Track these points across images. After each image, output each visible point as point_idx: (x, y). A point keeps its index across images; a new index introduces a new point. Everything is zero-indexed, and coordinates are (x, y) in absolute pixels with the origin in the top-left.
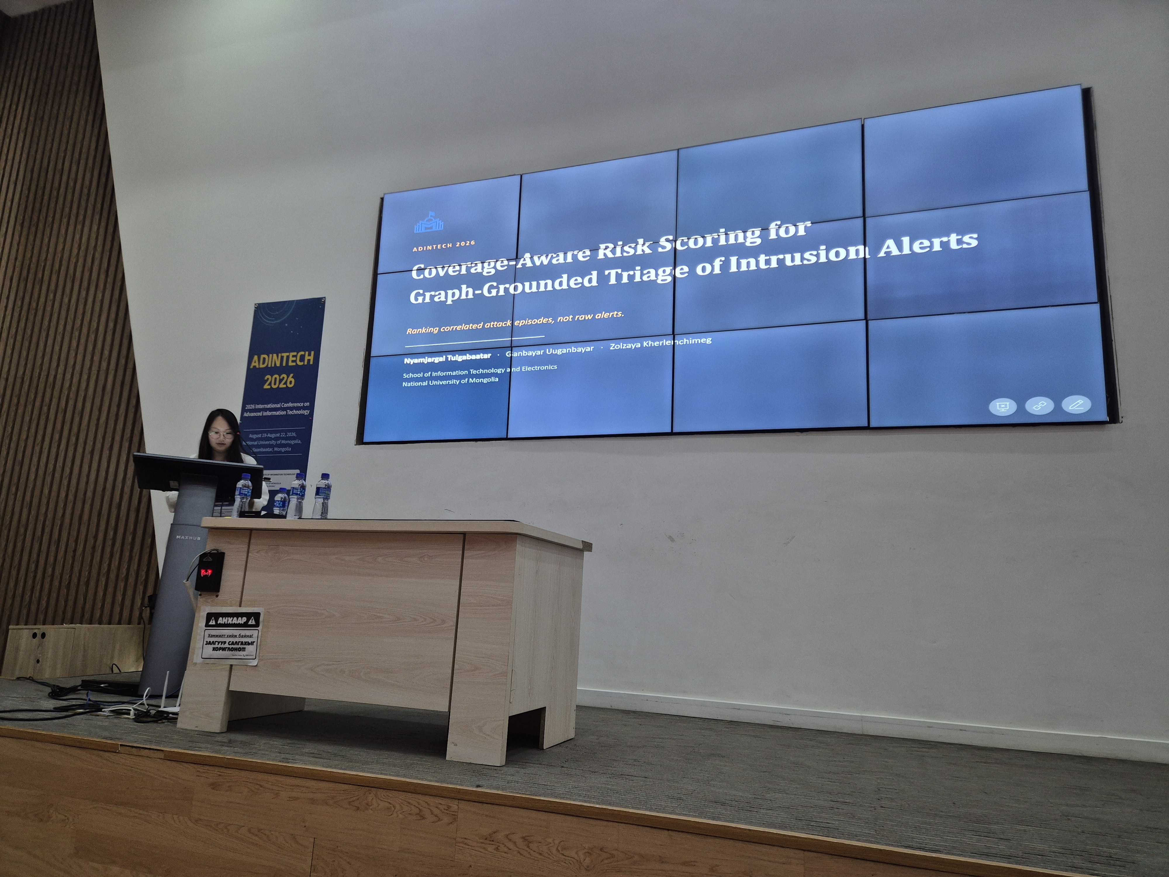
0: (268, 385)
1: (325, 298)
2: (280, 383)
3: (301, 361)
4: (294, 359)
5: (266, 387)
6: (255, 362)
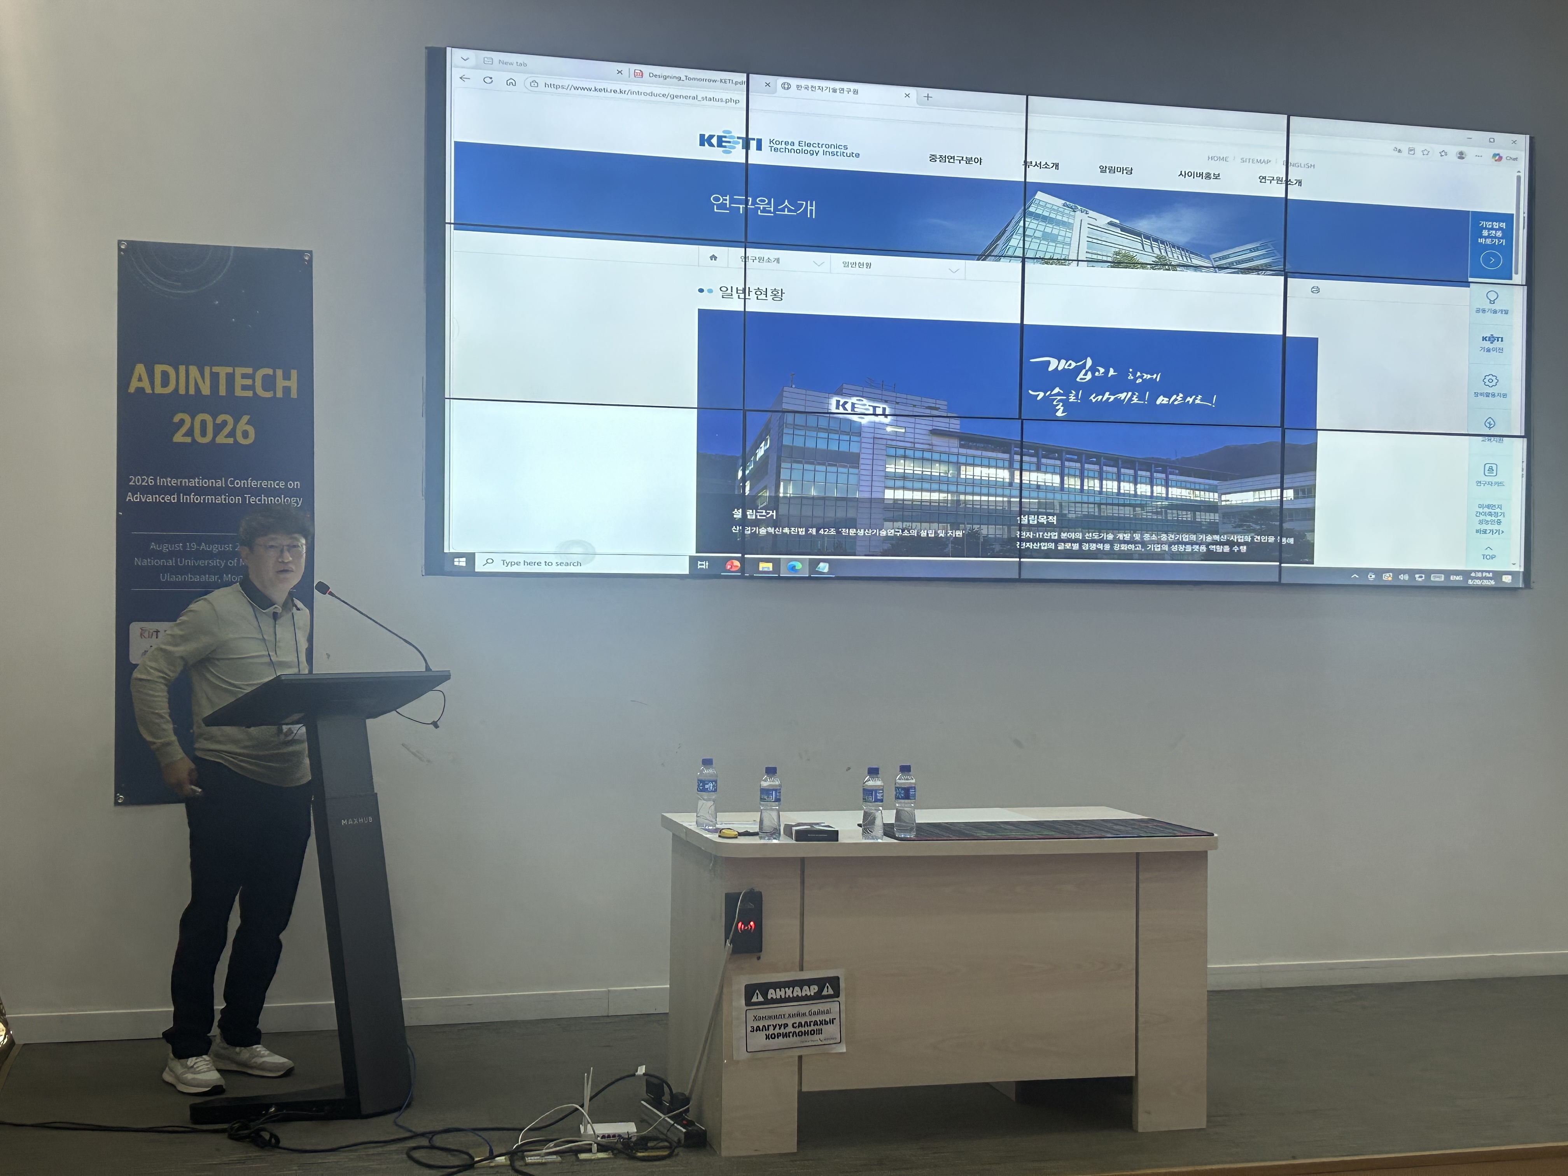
0: (184, 435)
1: (311, 252)
2: (216, 434)
3: (265, 389)
4: (249, 382)
5: (178, 438)
6: (140, 379)
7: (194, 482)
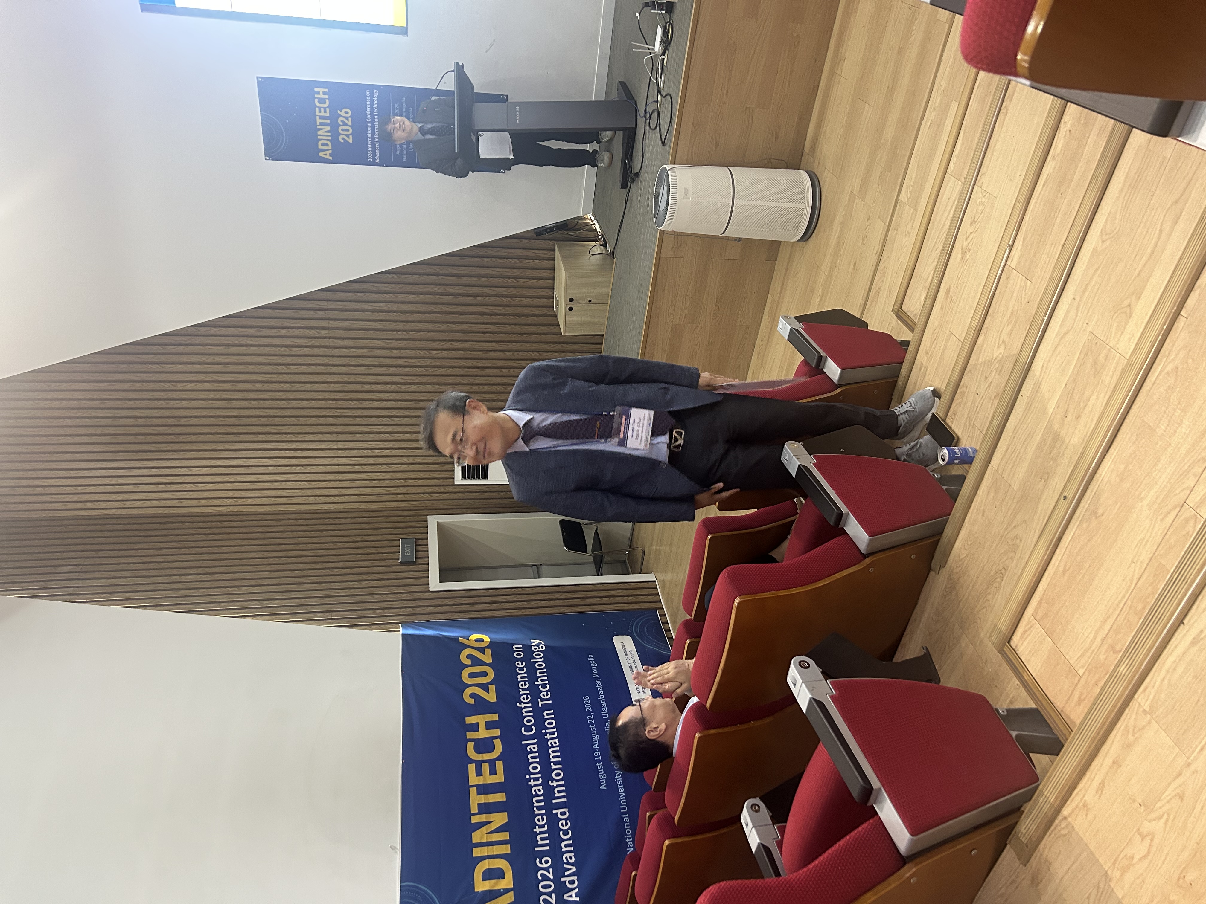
1: (257, 77)
2: (347, 125)
3: (325, 103)
4: (322, 110)
5: (351, 141)
6: (326, 155)
7: (370, 135)
